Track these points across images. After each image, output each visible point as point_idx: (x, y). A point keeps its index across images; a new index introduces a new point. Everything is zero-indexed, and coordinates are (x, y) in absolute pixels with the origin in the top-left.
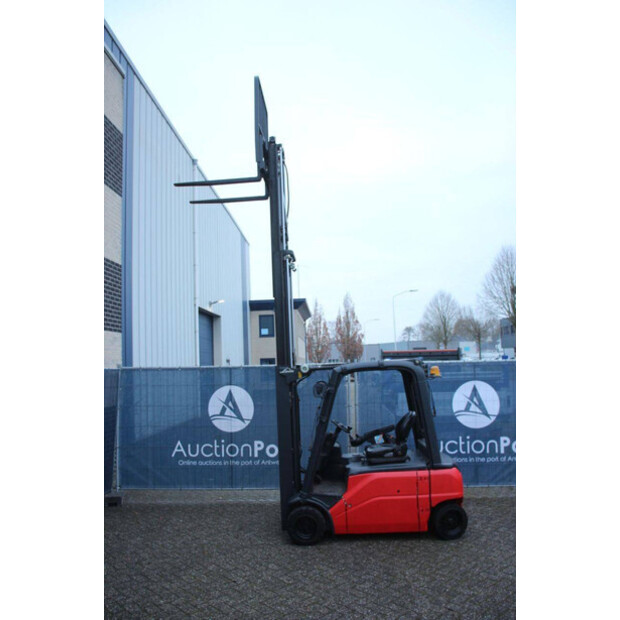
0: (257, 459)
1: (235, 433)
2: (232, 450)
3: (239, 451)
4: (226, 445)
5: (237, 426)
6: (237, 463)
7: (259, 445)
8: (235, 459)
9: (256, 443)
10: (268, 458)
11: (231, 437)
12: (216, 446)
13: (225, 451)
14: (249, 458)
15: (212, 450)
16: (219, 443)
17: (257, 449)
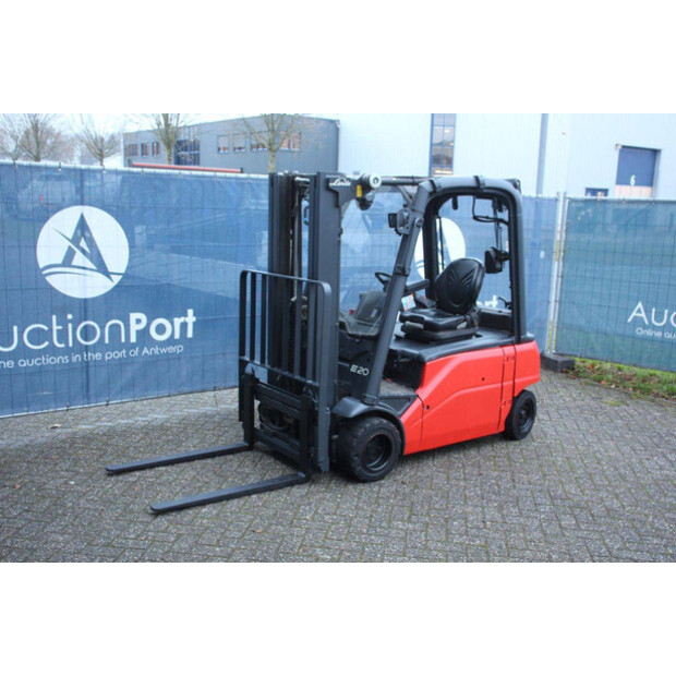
0: (133, 346)
1: (94, 300)
2: (87, 333)
3: (102, 333)
4: (76, 323)
5: (95, 286)
6: (98, 356)
7: (138, 321)
8: (94, 348)
9: (134, 316)
10: (154, 343)
11: (84, 308)
12: (55, 328)
13: (75, 334)
14: (121, 347)
15: (47, 335)
16: (63, 322)
17: (134, 328)
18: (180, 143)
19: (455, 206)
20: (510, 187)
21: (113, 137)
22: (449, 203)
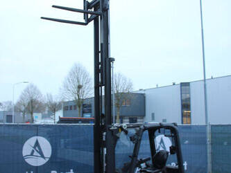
18: (84, 105)
19: (159, 132)
20: (173, 125)
21: (60, 103)
22: (158, 131)
